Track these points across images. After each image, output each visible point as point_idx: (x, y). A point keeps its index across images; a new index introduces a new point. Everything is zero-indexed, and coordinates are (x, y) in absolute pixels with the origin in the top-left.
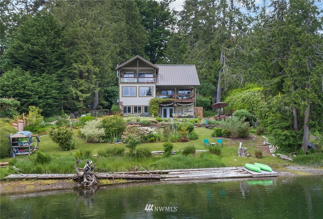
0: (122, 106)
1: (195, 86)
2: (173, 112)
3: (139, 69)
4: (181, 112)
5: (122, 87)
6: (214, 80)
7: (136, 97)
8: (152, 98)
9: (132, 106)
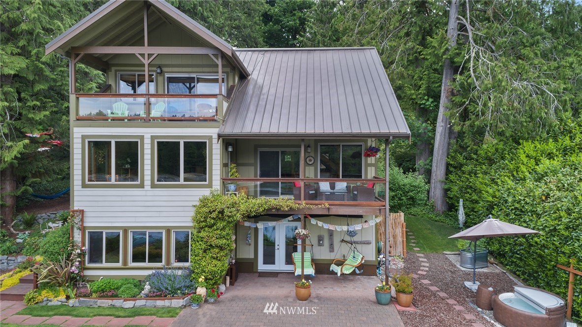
0: (83, 229)
1: (385, 139)
3: (150, 55)
4: (326, 242)
5: (84, 137)
6: (424, 102)
7: (142, 186)
8: (206, 192)
9: (126, 230)
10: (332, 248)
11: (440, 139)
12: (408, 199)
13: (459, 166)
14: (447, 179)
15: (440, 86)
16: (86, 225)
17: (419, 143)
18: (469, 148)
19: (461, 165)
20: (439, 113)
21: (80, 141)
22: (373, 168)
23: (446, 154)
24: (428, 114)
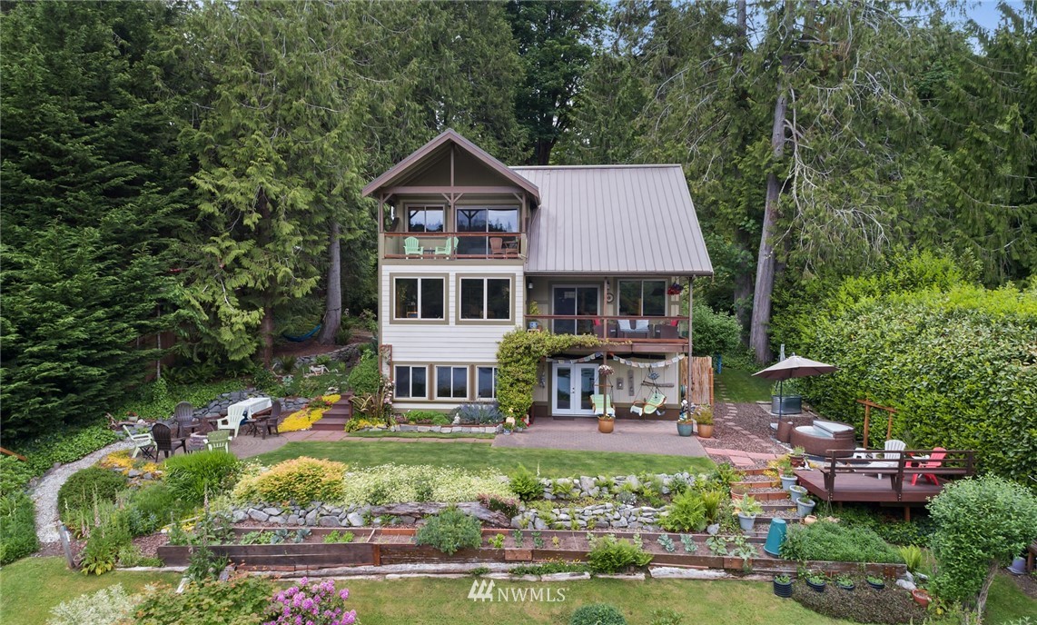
0: (390, 364)
1: (689, 277)
2: (596, 389)
3: (456, 195)
4: (626, 386)
5: (392, 275)
6: (743, 223)
7: (447, 323)
8: (510, 329)
9: (431, 366)
10: (631, 392)
11: (764, 271)
12: (717, 343)
13: (784, 306)
14: (771, 321)
15: (764, 205)
16: (393, 360)
17: (738, 276)
18: (796, 284)
19: (787, 304)
20: (762, 239)
21: (388, 278)
22: (677, 307)
23: (770, 290)
24: (749, 240)
